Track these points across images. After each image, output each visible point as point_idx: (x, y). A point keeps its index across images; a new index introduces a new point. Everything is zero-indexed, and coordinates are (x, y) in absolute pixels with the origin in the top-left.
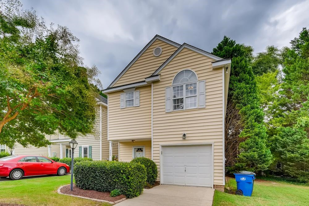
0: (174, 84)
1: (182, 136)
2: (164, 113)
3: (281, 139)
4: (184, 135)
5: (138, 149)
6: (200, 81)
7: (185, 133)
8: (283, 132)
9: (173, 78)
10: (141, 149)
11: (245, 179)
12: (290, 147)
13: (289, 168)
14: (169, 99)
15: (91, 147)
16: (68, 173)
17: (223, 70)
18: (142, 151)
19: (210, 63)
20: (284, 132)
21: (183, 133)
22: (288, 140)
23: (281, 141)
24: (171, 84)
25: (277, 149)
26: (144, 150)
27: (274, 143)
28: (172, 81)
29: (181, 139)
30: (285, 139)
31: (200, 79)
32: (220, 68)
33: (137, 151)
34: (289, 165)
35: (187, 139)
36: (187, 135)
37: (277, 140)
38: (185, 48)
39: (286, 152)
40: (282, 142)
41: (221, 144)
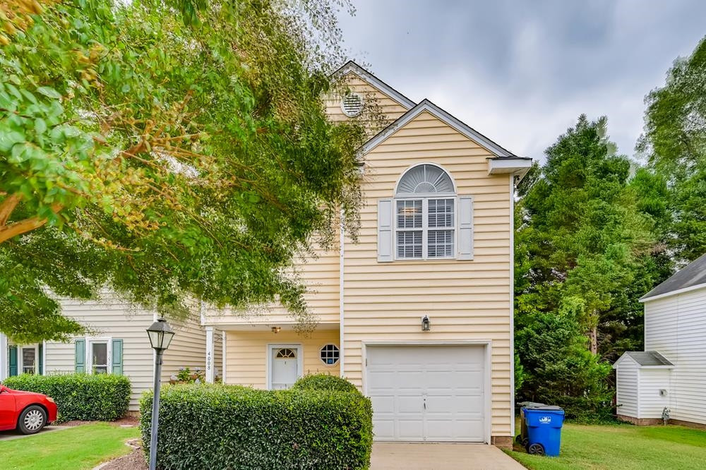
0: (400, 195)
1: (420, 322)
2: (374, 262)
3: (536, 335)
4: (426, 321)
5: (283, 351)
6: (462, 197)
7: (429, 315)
8: (539, 321)
9: (398, 179)
10: (289, 351)
11: (550, 420)
12: (551, 351)
13: (547, 392)
14: (387, 228)
15: (118, 343)
16: (49, 424)
17: (512, 179)
18: (293, 356)
19: (483, 160)
20: (541, 321)
21: (423, 315)
22: (548, 337)
23: (537, 338)
24: (394, 193)
25: (528, 355)
26: (300, 354)
27: (522, 343)
28: (395, 187)
29: (420, 329)
30: (544, 336)
31: (460, 193)
32: (505, 174)
33: (279, 356)
34: (547, 385)
35: (432, 329)
36: (432, 322)
37: (529, 336)
38: (426, 111)
39: (544, 360)
40: (538, 342)
41: (507, 345)
